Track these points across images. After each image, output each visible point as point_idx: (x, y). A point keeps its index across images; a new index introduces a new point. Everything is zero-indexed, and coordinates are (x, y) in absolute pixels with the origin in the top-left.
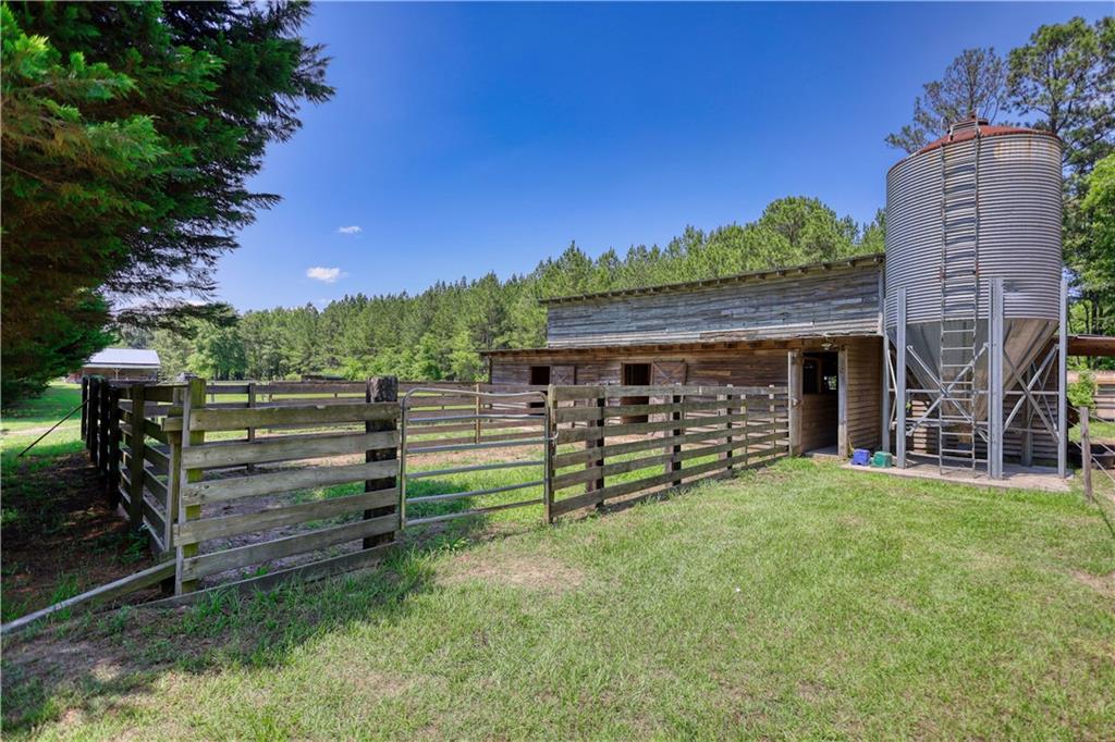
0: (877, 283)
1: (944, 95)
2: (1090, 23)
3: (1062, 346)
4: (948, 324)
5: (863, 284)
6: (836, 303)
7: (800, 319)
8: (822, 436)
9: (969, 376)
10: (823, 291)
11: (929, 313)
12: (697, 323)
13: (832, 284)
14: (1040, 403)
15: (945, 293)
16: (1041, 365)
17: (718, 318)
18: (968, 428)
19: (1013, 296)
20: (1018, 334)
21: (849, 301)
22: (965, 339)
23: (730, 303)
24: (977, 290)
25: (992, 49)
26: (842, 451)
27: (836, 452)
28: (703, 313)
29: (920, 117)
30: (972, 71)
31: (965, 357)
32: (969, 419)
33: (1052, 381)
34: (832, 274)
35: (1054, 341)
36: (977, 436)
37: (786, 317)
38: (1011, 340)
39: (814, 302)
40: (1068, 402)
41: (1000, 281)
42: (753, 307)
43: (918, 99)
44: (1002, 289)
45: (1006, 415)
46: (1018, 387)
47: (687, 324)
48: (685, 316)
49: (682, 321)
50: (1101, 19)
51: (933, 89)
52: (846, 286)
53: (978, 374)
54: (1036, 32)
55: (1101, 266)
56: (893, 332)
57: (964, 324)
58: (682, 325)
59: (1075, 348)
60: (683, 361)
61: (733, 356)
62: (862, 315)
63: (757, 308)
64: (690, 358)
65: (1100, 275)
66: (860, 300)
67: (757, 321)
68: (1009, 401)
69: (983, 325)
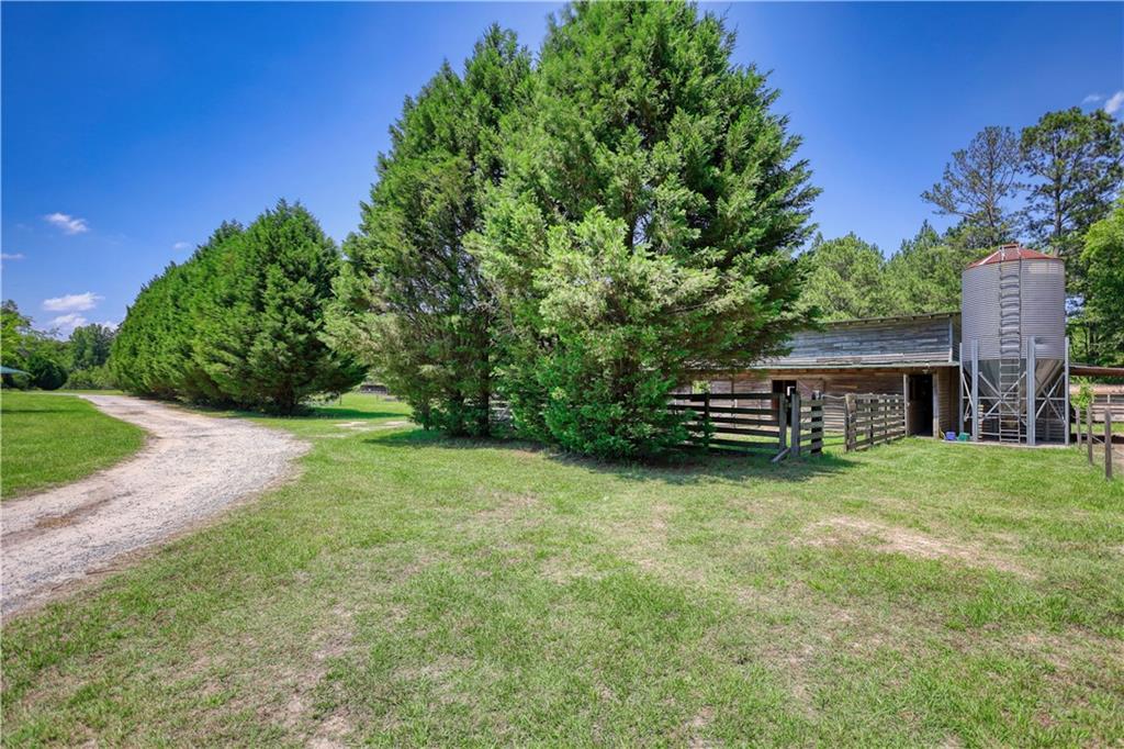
0: (948, 330)
1: (969, 161)
2: (1085, 113)
3: (1066, 373)
4: (1004, 361)
5: (939, 330)
6: (919, 341)
7: (894, 351)
8: (921, 426)
9: (1015, 390)
10: (911, 333)
11: (991, 354)
12: (814, 352)
13: (917, 329)
14: (1055, 405)
15: (1002, 344)
16: (1055, 383)
17: (831, 349)
18: (1015, 418)
19: (1039, 347)
20: (1042, 367)
21: (929, 340)
22: (1013, 370)
23: (840, 339)
24: (1020, 343)
25: (1008, 128)
26: (936, 434)
27: (932, 435)
28: (819, 345)
29: (948, 176)
30: (992, 142)
31: (1013, 379)
32: (1016, 413)
33: (1061, 392)
34: (916, 322)
35: (1063, 369)
36: (1021, 423)
37: (883, 349)
38: (1039, 370)
39: (904, 340)
40: (1070, 406)
41: (1032, 339)
42: (857, 341)
43: (948, 165)
44: (1033, 343)
45: (1037, 410)
46: (1042, 395)
47: (806, 352)
48: (804, 347)
49: (801, 349)
50: (1094, 111)
51: (960, 156)
52: (928, 330)
53: (1020, 389)
54: (1043, 116)
55: (1095, 304)
56: (968, 365)
57: (1013, 361)
58: (801, 353)
59: (1073, 372)
60: (821, 379)
61: (859, 376)
62: (938, 350)
63: (861, 342)
64: (826, 377)
65: (1094, 311)
66: (936, 340)
67: (861, 351)
68: (1038, 403)
69: (1024, 362)
